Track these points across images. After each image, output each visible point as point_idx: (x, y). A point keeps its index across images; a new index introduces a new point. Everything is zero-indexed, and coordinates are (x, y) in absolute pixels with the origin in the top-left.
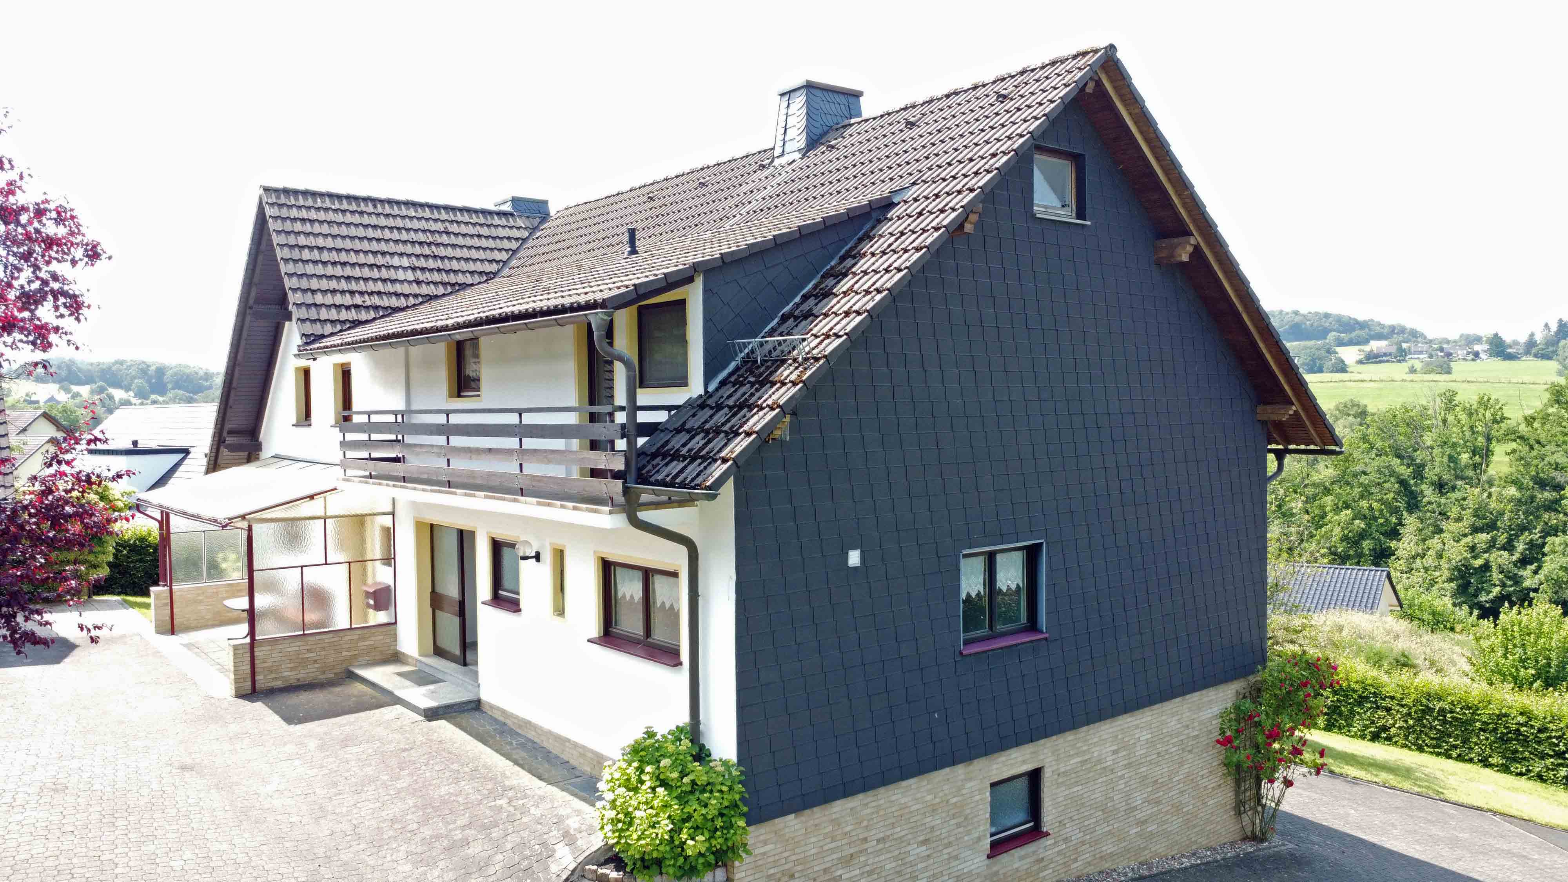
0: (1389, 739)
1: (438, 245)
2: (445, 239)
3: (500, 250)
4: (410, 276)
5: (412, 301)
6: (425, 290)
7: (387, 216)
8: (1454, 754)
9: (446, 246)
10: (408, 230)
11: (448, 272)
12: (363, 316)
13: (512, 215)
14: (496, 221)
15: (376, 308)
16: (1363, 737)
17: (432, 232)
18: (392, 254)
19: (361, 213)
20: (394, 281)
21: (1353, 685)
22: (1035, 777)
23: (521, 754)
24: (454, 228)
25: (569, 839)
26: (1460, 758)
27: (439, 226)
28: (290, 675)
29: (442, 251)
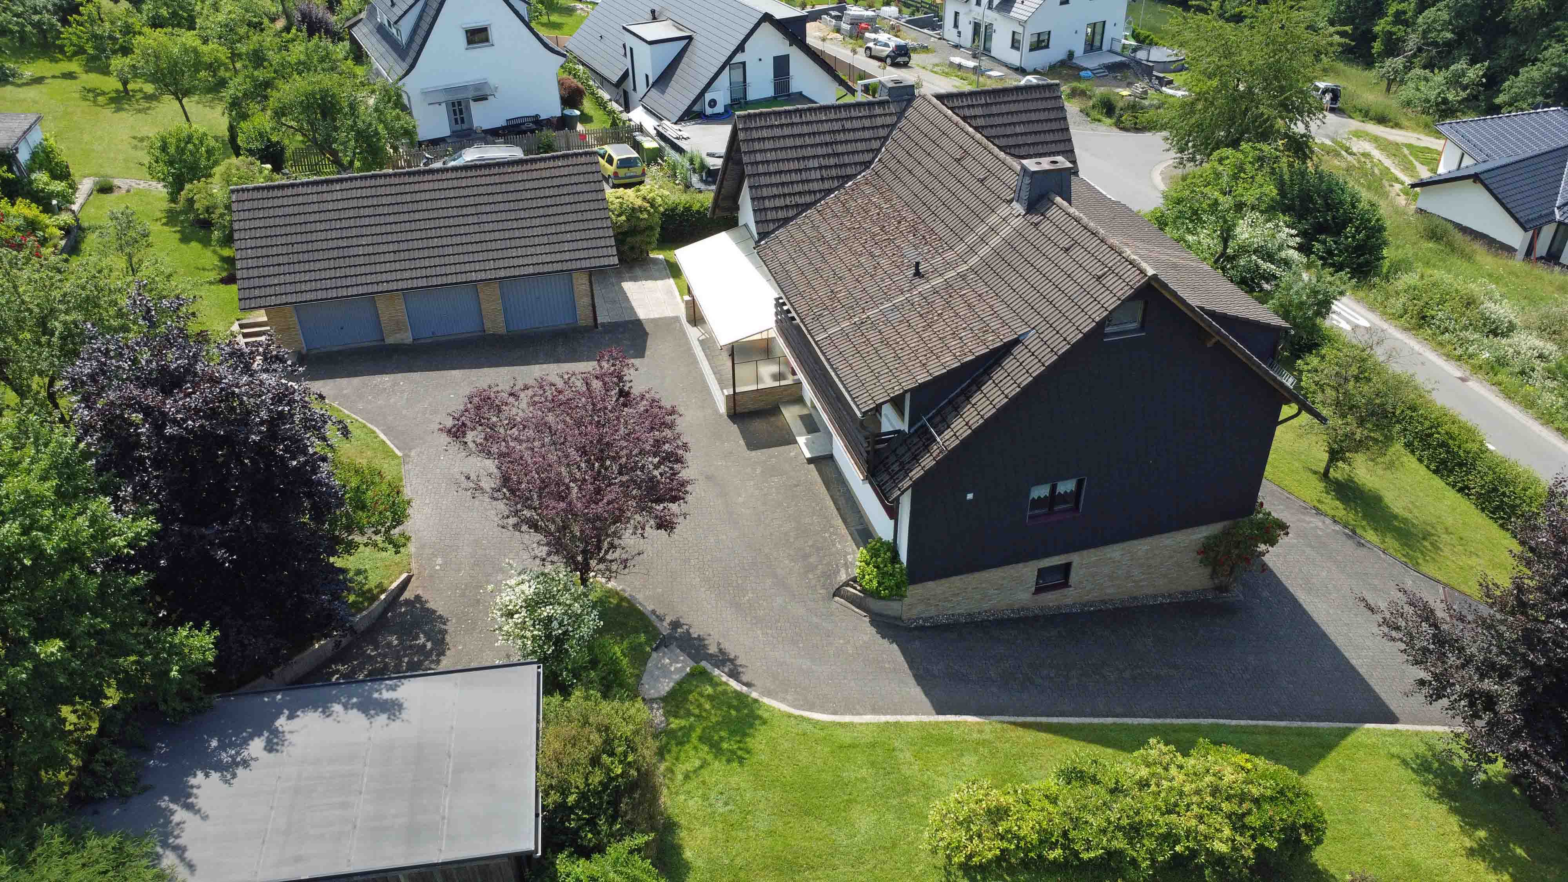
1: (836, 143)
2: (841, 137)
3: (875, 139)
4: (817, 175)
5: (818, 196)
6: (827, 185)
7: (807, 123)
9: (841, 142)
10: (819, 133)
11: (841, 166)
12: (791, 213)
13: (888, 102)
14: (878, 111)
15: (797, 205)
17: (834, 132)
18: (809, 158)
19: (792, 124)
20: (808, 181)
22: (1067, 567)
24: (848, 125)
27: (837, 126)
28: (751, 407)
29: (840, 149)
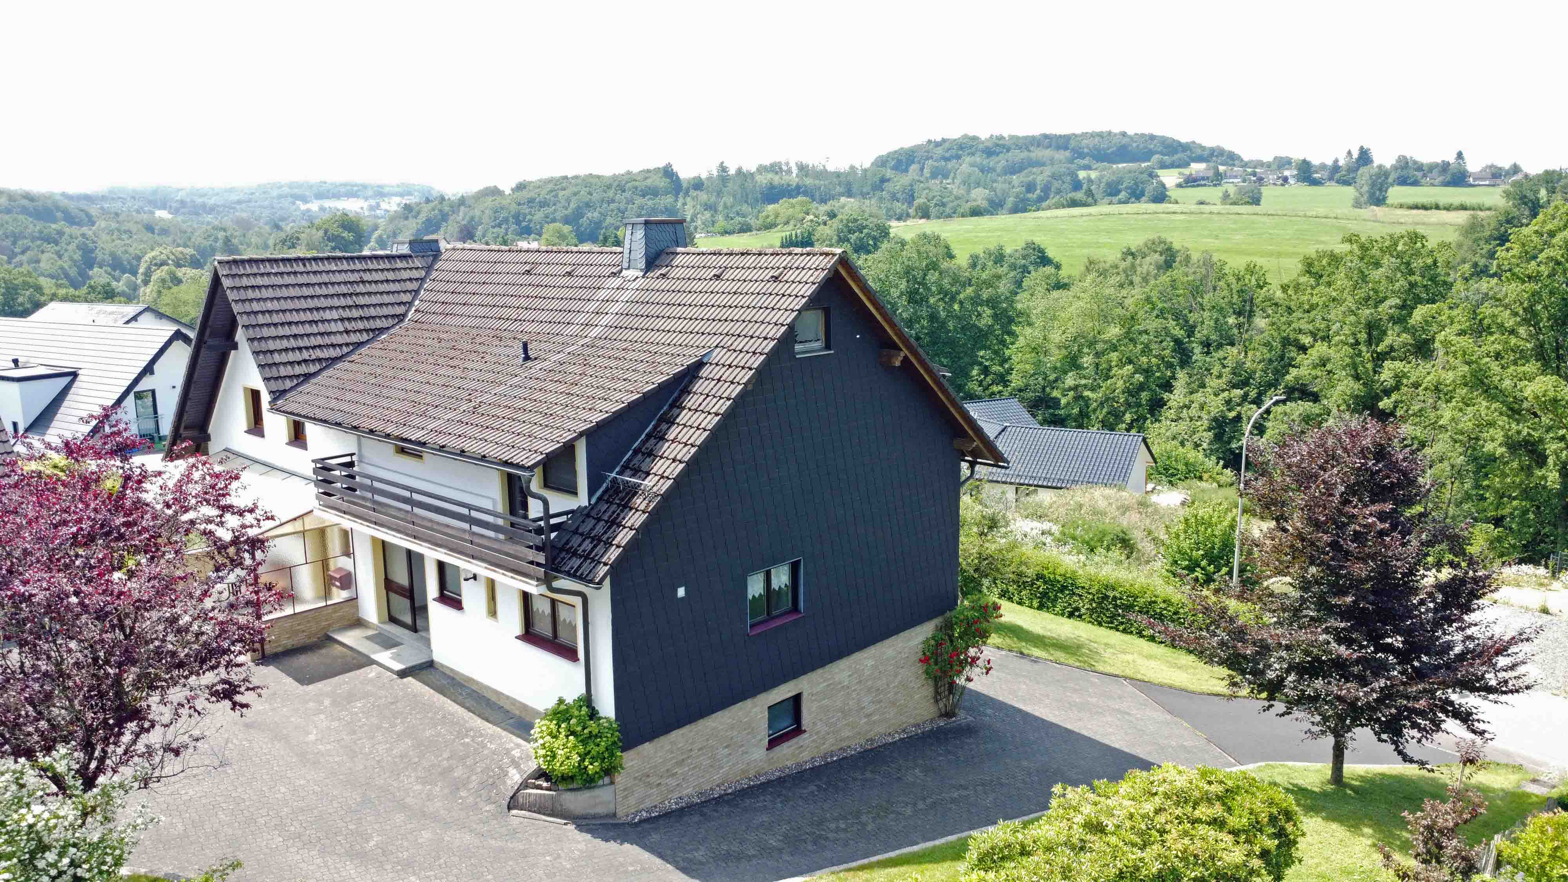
0: (1080, 616)
1: (357, 294)
2: (361, 288)
3: (405, 292)
4: (340, 327)
5: (345, 350)
6: (354, 338)
7: (315, 273)
8: (1121, 628)
9: (363, 294)
10: (333, 284)
11: (368, 319)
12: (313, 368)
13: (410, 256)
14: (399, 264)
15: (319, 360)
16: (1063, 615)
17: (351, 283)
18: (324, 309)
19: (295, 273)
20: (329, 334)
21: (1058, 578)
22: (797, 700)
23: (469, 702)
24: (367, 277)
25: (515, 764)
26: (1124, 631)
27: (355, 277)
28: (288, 642)
29: (362, 301)
